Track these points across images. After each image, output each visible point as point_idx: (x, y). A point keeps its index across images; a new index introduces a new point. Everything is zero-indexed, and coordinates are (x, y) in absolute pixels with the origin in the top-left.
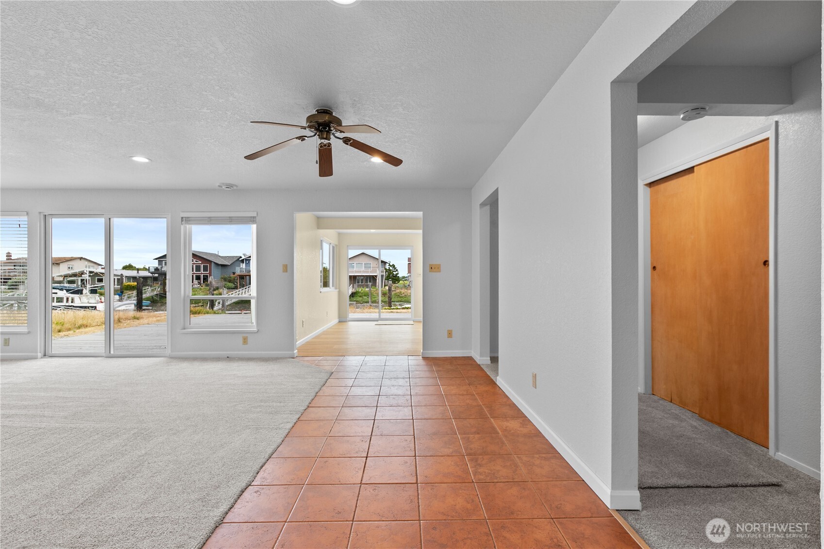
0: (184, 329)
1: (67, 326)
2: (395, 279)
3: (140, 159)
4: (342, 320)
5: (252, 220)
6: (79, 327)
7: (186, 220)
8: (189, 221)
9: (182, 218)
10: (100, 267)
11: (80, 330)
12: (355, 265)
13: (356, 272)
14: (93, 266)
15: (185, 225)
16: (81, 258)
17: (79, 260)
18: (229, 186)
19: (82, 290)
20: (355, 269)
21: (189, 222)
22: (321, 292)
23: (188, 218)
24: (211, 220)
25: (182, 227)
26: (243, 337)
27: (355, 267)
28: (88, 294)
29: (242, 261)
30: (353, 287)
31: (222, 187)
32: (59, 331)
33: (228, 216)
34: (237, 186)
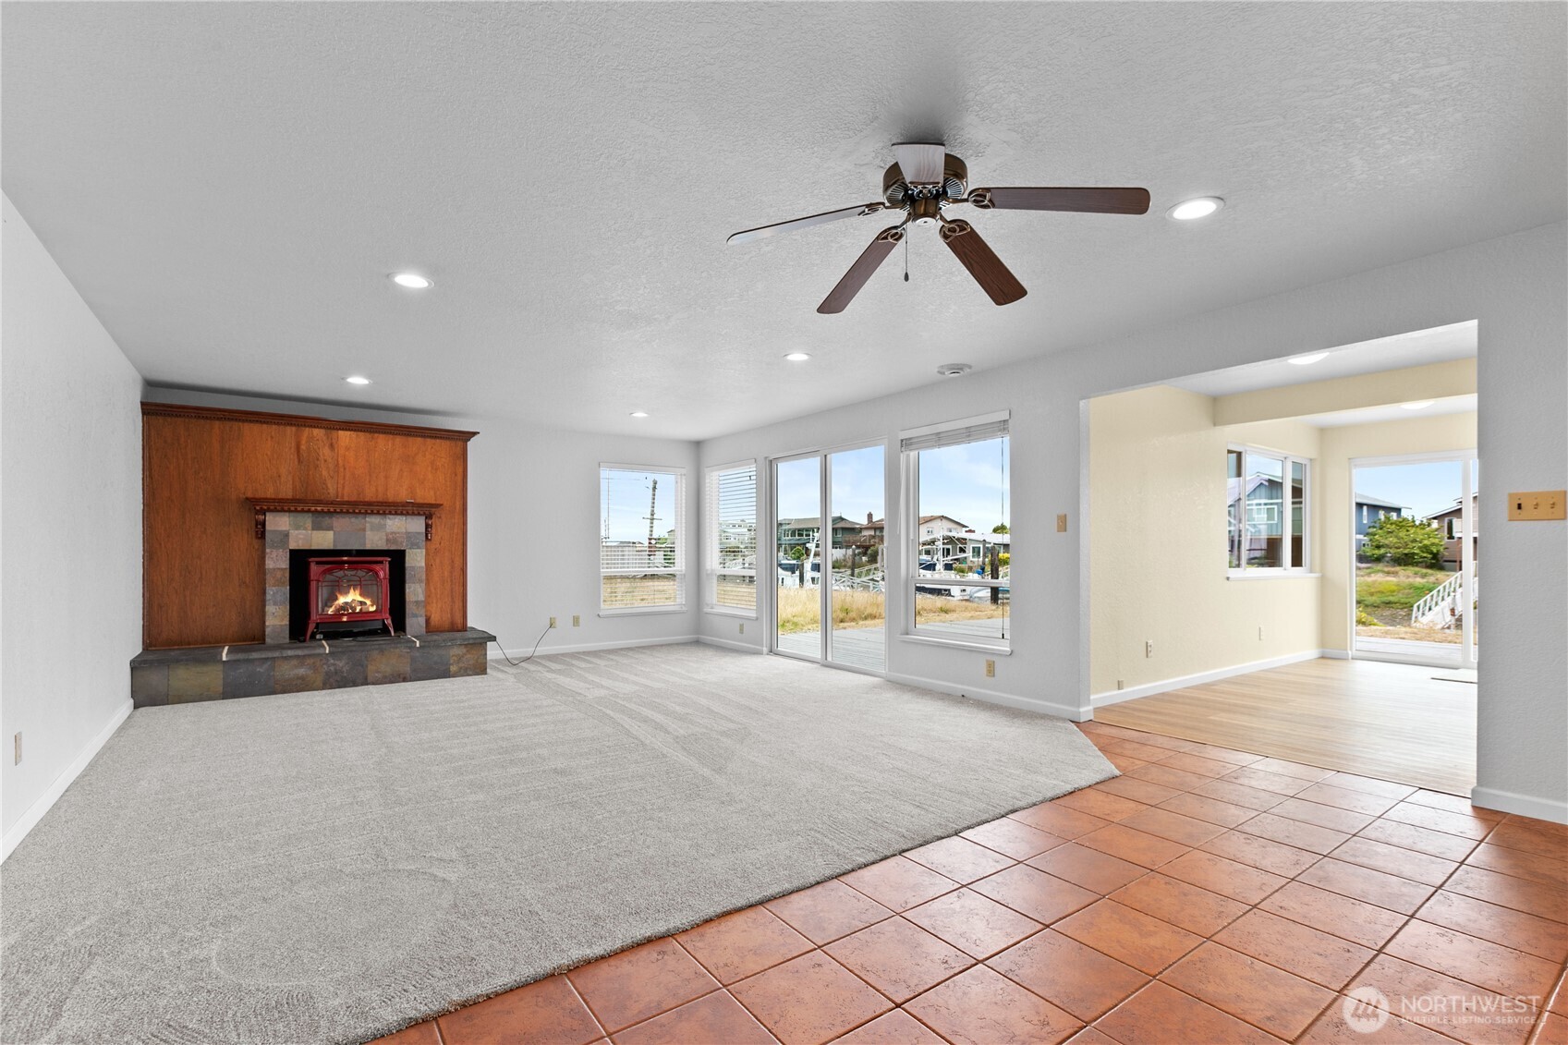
0: (907, 634)
1: (853, 614)
3: (798, 357)
4: (1330, 654)
5: (1002, 427)
6: (866, 618)
7: (906, 444)
8: (911, 444)
9: (902, 441)
10: (965, 529)
11: (867, 622)
14: (955, 529)
15: (908, 452)
16: (943, 517)
17: (939, 520)
18: (957, 369)
19: (935, 565)
21: (914, 446)
22: (1228, 579)
23: (910, 439)
24: (939, 439)
25: (903, 457)
26: (987, 661)
28: (942, 570)
31: (944, 373)
32: (842, 621)
33: (963, 426)
34: (970, 367)
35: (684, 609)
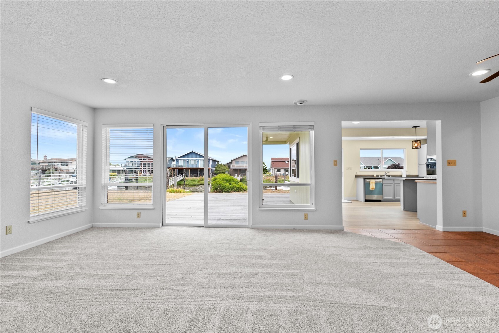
0: (261, 207)
2: (265, 171)
5: (310, 128)
7: (263, 128)
8: (265, 128)
9: (260, 127)
12: (240, 162)
13: (241, 166)
20: (240, 165)
21: (265, 130)
23: (264, 126)
25: (260, 134)
26: (304, 214)
27: (240, 163)
29: (174, 161)
30: (241, 176)
31: (296, 103)
34: (307, 102)
35: (84, 209)
